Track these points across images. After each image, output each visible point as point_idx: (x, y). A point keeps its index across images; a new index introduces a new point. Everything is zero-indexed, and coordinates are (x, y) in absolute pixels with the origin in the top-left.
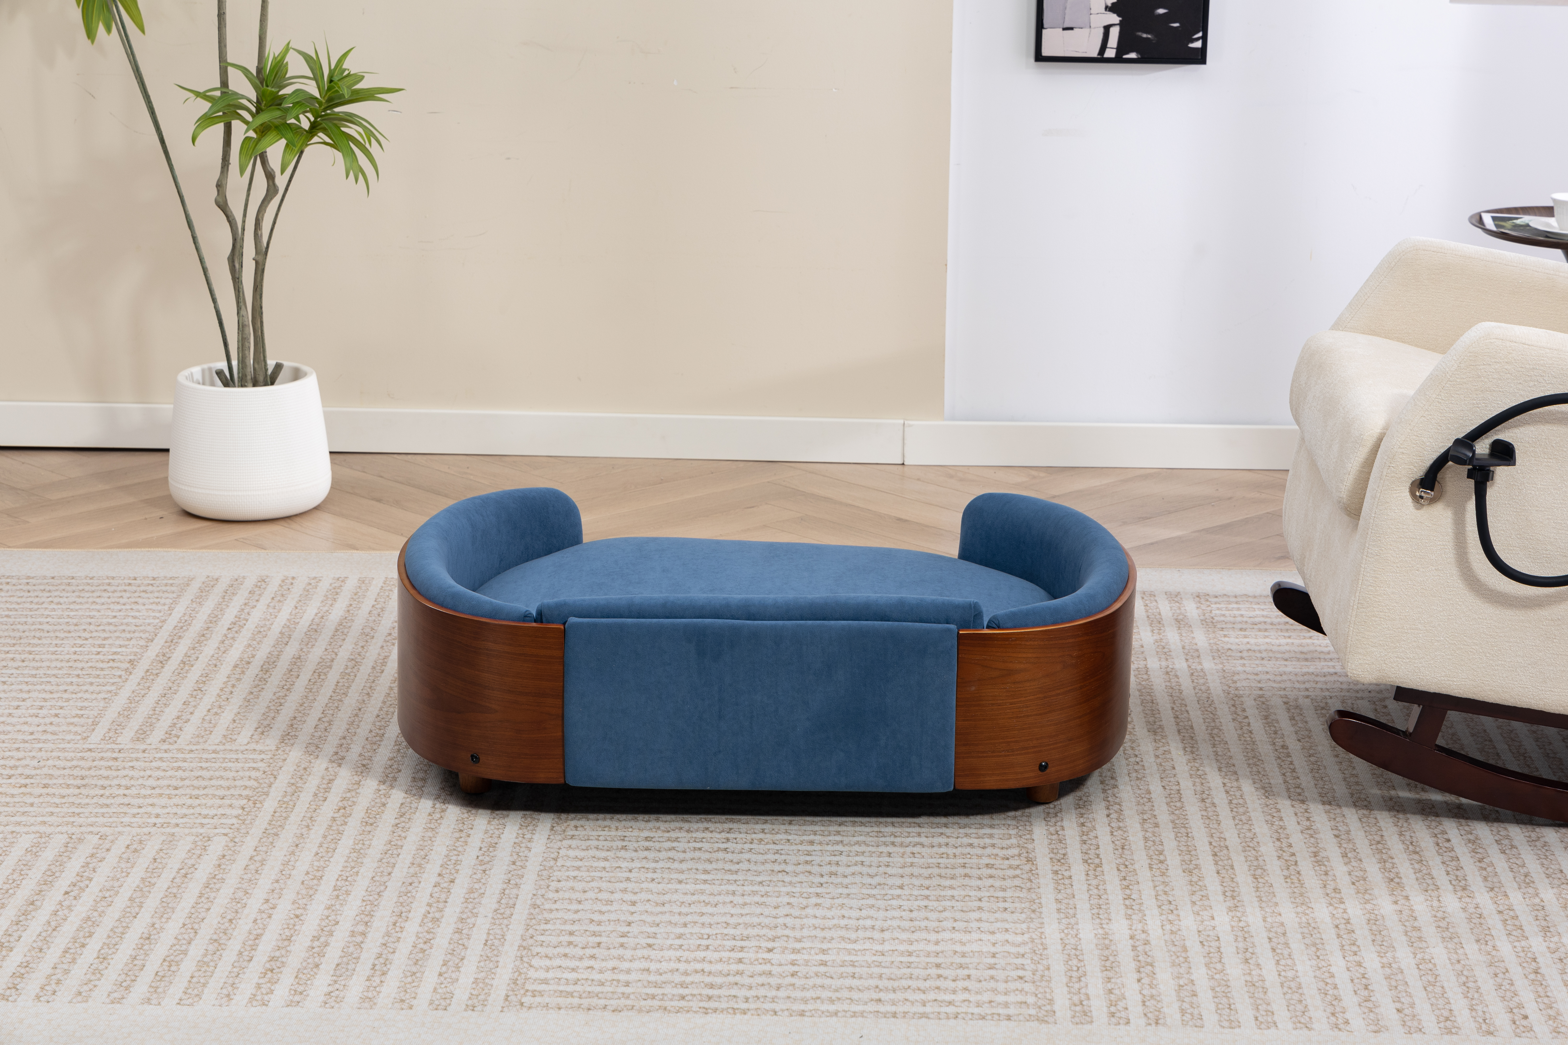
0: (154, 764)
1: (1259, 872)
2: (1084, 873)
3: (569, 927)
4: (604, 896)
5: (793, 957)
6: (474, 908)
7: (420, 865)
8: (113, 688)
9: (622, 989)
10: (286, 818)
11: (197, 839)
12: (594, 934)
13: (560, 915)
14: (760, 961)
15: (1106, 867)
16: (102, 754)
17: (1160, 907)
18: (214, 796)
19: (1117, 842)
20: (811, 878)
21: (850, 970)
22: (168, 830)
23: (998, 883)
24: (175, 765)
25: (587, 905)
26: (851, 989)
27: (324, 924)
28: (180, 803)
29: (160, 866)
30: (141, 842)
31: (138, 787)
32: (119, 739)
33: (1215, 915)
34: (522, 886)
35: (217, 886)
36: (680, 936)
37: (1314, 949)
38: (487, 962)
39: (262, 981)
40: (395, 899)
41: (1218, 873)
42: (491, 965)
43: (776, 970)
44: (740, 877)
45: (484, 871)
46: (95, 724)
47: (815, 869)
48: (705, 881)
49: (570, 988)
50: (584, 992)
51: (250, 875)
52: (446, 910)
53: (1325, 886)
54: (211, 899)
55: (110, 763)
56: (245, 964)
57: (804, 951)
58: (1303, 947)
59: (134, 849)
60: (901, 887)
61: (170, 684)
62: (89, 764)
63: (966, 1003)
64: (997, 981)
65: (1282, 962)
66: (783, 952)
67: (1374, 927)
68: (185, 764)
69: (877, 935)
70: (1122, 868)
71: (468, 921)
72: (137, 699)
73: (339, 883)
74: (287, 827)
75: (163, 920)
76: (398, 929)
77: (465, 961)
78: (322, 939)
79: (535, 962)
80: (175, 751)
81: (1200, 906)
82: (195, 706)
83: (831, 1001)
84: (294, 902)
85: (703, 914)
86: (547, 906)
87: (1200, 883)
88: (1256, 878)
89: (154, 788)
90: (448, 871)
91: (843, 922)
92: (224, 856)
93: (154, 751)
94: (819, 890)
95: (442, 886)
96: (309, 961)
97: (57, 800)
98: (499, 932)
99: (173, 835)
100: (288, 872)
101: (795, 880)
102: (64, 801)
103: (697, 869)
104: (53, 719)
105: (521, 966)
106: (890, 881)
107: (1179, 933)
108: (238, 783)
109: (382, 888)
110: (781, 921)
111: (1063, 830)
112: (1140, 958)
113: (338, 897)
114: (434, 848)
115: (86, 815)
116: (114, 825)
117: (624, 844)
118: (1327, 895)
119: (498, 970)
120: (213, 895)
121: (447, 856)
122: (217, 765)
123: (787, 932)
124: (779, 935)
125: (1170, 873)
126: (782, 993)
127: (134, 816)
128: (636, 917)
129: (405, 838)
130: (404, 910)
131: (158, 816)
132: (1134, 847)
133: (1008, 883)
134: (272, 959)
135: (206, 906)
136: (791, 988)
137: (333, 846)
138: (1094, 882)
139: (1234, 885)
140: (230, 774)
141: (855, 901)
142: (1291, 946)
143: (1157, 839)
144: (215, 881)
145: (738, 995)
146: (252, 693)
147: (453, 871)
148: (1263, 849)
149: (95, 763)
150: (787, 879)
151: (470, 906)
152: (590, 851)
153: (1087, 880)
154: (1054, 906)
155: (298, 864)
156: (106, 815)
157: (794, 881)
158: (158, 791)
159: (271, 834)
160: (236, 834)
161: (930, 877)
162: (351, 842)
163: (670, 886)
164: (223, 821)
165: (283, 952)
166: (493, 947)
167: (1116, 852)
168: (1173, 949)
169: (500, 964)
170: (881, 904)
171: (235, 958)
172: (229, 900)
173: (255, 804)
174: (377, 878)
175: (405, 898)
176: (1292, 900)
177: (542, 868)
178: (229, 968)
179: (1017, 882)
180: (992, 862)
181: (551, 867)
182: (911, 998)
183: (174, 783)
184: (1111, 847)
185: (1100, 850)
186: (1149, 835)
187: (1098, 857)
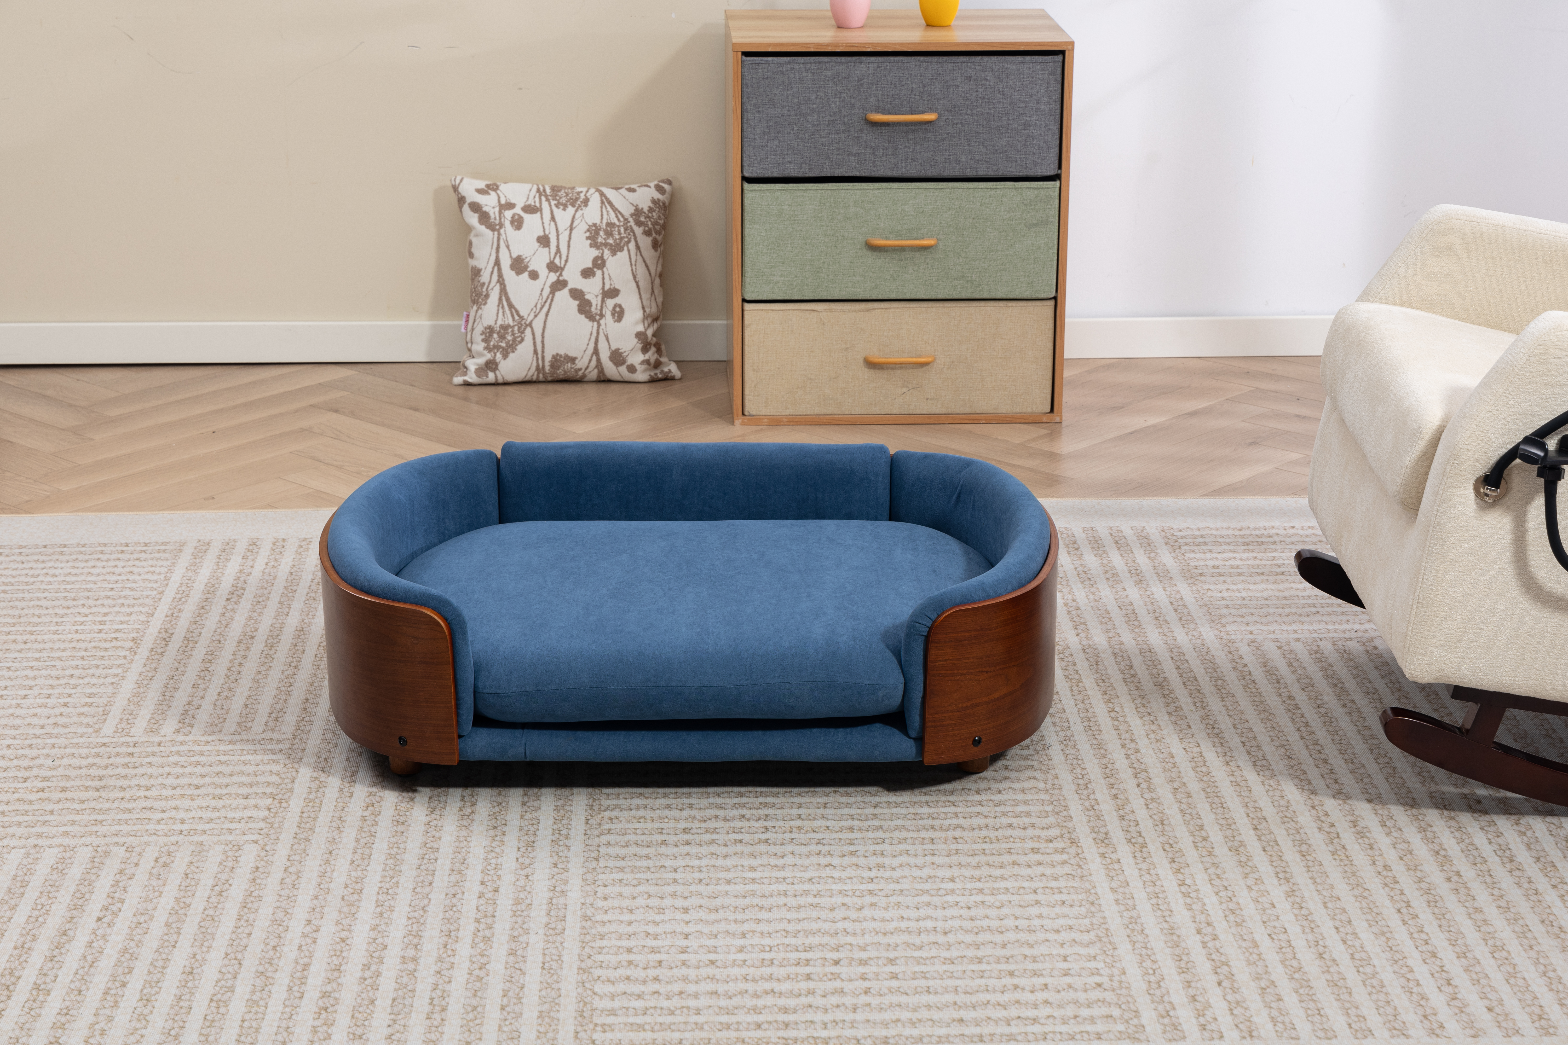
0: (172, 759)
1: (1304, 848)
2: (1131, 855)
3: (625, 943)
4: (654, 902)
5: (862, 969)
6: (524, 923)
7: (460, 872)
8: (119, 671)
9: (693, 1019)
10: (315, 819)
11: (227, 848)
12: (653, 951)
13: (613, 927)
14: (829, 976)
15: (1151, 847)
16: (118, 750)
17: (1217, 894)
18: (238, 795)
19: (1155, 817)
20: (859, 872)
21: (923, 983)
22: (196, 838)
23: (1048, 871)
24: (193, 759)
25: (639, 915)
26: (929, 1007)
27: (372, 949)
28: (204, 805)
29: (193, 883)
30: (169, 854)
31: (158, 787)
32: (133, 730)
33: (1275, 901)
34: (568, 894)
35: (256, 905)
36: (741, 949)
37: (1384, 939)
38: (549, 990)
39: (317, 1023)
40: (441, 915)
41: (1264, 851)
42: (554, 994)
43: (848, 986)
44: (788, 873)
45: (527, 876)
46: (106, 713)
47: (862, 861)
48: (754, 880)
49: (640, 1020)
50: (656, 1023)
51: (287, 891)
52: (496, 926)
53: (1374, 863)
54: (251, 922)
55: (127, 760)
56: (297, 1001)
57: (871, 962)
58: (1372, 937)
59: (164, 862)
60: (952, 880)
61: (177, 665)
62: (104, 761)
63: (1051, 1020)
64: (1076, 990)
65: (1357, 956)
66: (850, 965)
67: (1436, 910)
68: (203, 758)
69: (941, 939)
70: (1167, 847)
71: (521, 939)
72: (145, 682)
73: (380, 897)
74: (317, 830)
75: (205, 949)
76: (449, 952)
77: (525, 990)
78: (373, 968)
79: (599, 988)
80: (191, 743)
81: (1257, 891)
82: (204, 690)
83: (913, 1024)
84: (338, 923)
85: (759, 921)
86: (599, 917)
87: (1250, 864)
88: (1304, 856)
89: (175, 788)
90: (490, 878)
91: (904, 925)
92: (257, 868)
93: (169, 744)
94: (871, 887)
95: (486, 896)
96: (364, 996)
97: (77, 806)
98: (554, 951)
99: (201, 844)
100: (326, 886)
101: (844, 875)
102: (84, 806)
103: (743, 866)
104: (62, 710)
105: (585, 994)
106: (940, 873)
107: (1244, 924)
108: (260, 779)
109: (426, 901)
110: (840, 925)
112: (1214, 956)
113: (381, 914)
114: (471, 850)
115: (109, 822)
116: (139, 834)
117: (664, 837)
118: (1379, 873)
119: (561, 999)
120: (252, 916)
121: (486, 859)
122: (236, 758)
123: (849, 939)
124: (842, 943)
125: (1217, 851)
126: (860, 1016)
127: (159, 822)
128: (691, 928)
129: (440, 838)
130: (452, 928)
131: (183, 821)
132: (1173, 822)
133: (1059, 870)
134: (325, 995)
135: (247, 931)
136: (867, 1009)
137: (367, 851)
138: (1144, 866)
139: (1284, 864)
140: (251, 769)
141: (910, 898)
142: (1360, 935)
143: (1194, 812)
144: (252, 899)
145: (815, 1019)
146: (260, 672)
147: (495, 878)
148: (1301, 819)
149: (112, 760)
150: (836, 874)
151: (520, 920)
152: (630, 848)
153: (1137, 864)
154: (1111, 897)
155: (335, 874)
156: (130, 822)
157: (843, 877)
158: (179, 791)
159: (302, 838)
160: (266, 840)
161: (978, 867)
162: (385, 846)
163: (718, 887)
164: (250, 825)
165: (334, 985)
166: (552, 971)
167: (1156, 828)
168: (1244, 944)
169: (563, 992)
170: (936, 900)
171: (285, 995)
172: (270, 923)
173: (281, 803)
174: (419, 890)
175: (451, 913)
176: (1346, 880)
177: (585, 870)
178: (281, 1008)
179: (1067, 869)
180: (1036, 845)
181: (594, 869)
182: (993, 1016)
183: (195, 781)
184: (1150, 823)
185: (1140, 826)
186: (1184, 806)
187: (1140, 836)
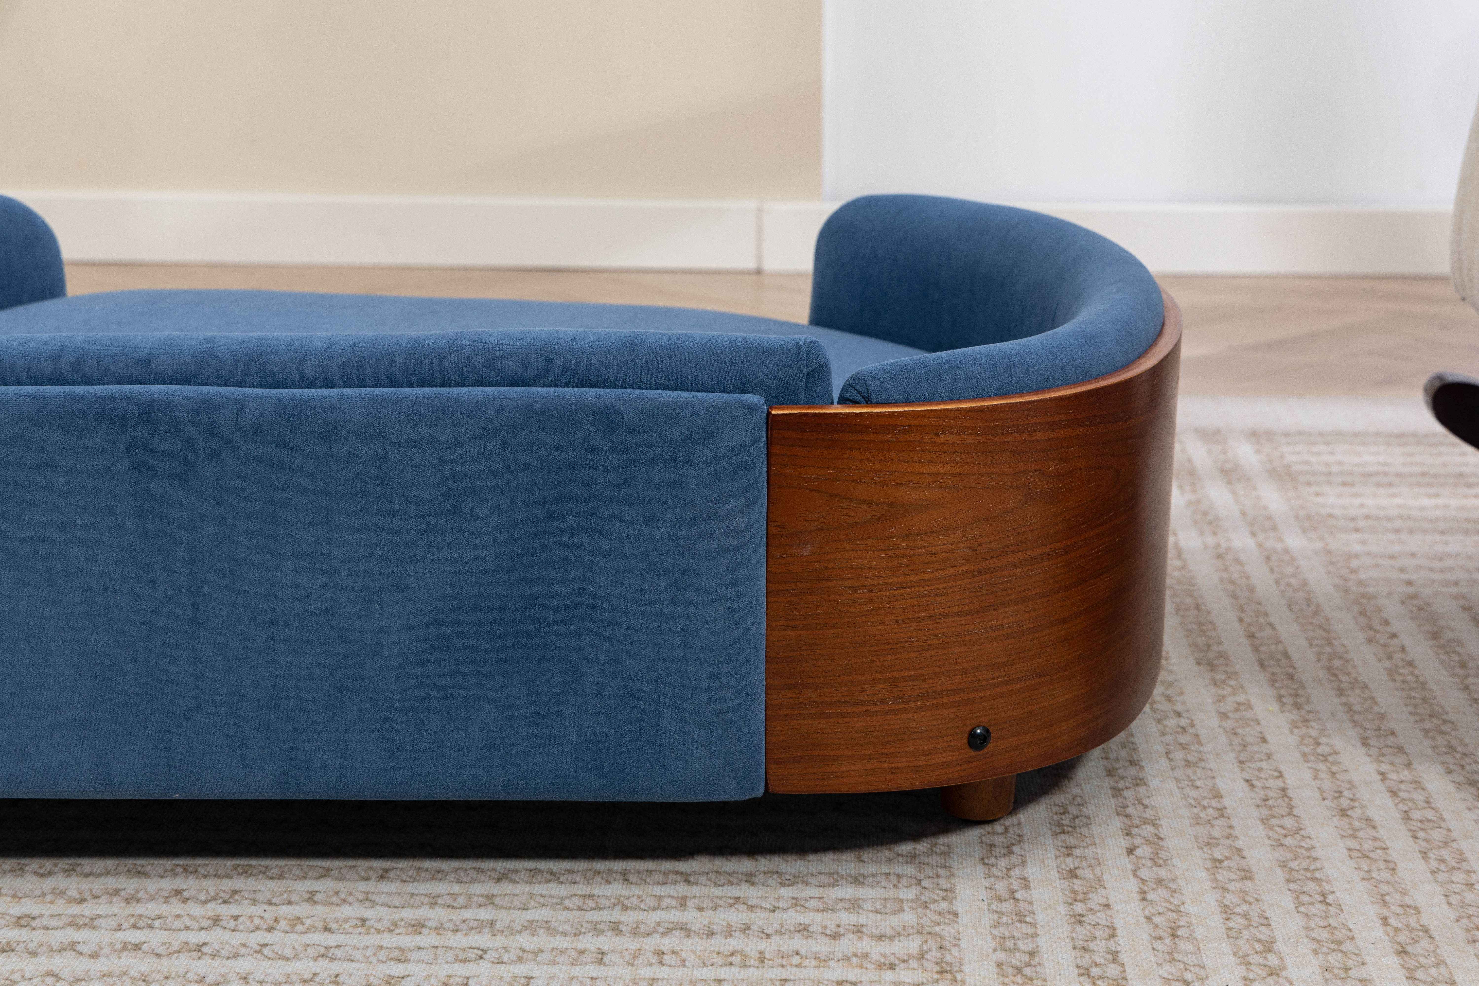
19: (1157, 920)
111: (1027, 887)
132: (1200, 932)
143: (1254, 911)
167: (1158, 945)
184: (1144, 932)
185: (1119, 939)
186: (1231, 898)
187: (1115, 961)
